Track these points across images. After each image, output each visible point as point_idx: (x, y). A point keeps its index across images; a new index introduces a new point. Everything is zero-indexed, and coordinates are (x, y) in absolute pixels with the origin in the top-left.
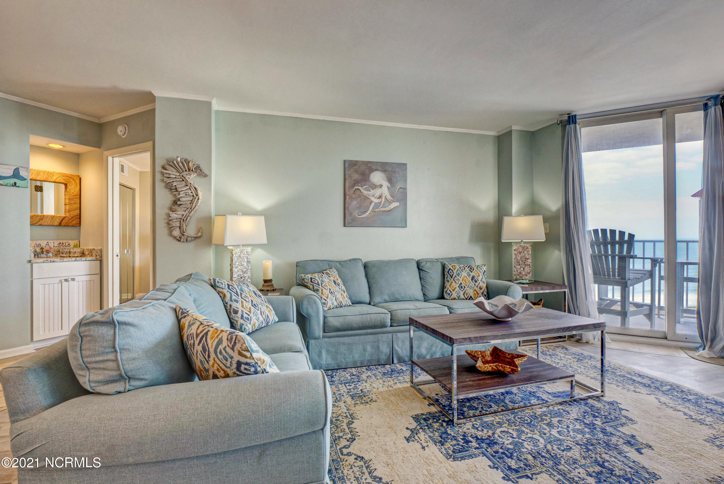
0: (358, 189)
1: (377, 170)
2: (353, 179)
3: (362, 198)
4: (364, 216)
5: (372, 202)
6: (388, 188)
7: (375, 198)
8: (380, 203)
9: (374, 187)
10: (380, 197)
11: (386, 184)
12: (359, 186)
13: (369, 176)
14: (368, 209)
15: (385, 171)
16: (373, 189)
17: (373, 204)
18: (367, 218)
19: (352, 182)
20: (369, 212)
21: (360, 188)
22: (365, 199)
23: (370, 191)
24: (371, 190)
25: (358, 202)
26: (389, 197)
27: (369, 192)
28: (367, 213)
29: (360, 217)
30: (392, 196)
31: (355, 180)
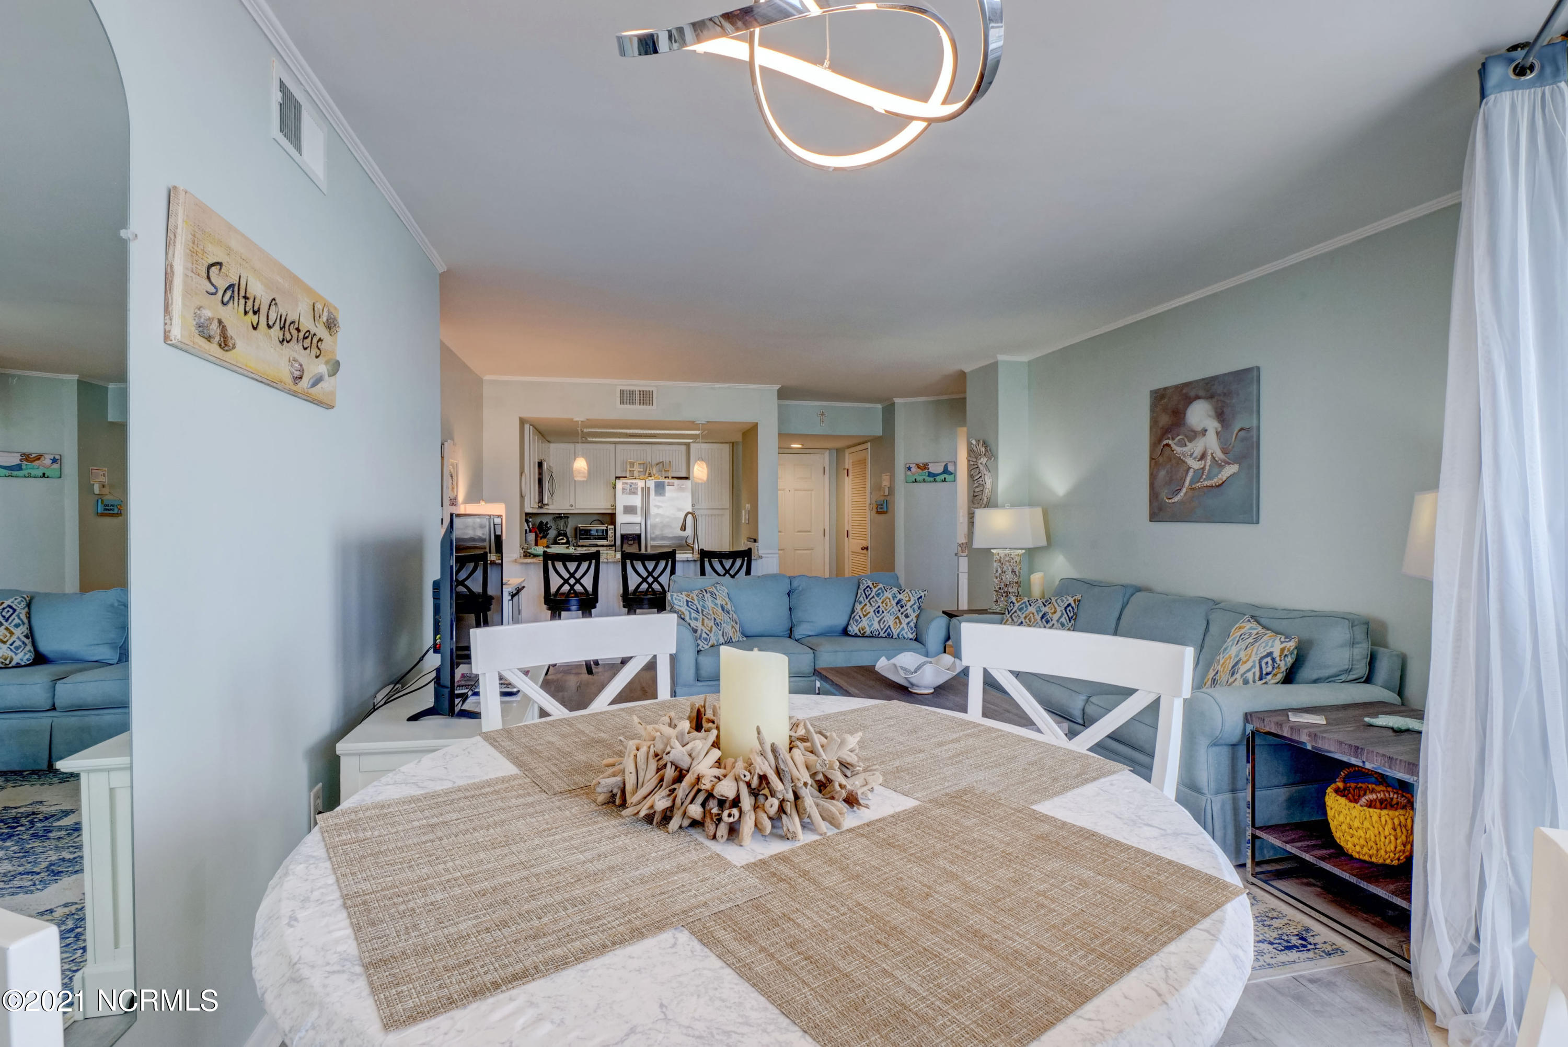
0: (1168, 445)
1: (1198, 397)
2: (1161, 425)
3: (1174, 461)
4: (1176, 499)
5: (1189, 468)
6: (1217, 433)
7: (1195, 459)
8: (1203, 468)
9: (1194, 435)
10: (1203, 457)
11: (1212, 425)
12: (1168, 439)
13: (1185, 414)
14: (1182, 486)
15: (1210, 397)
16: (1190, 441)
17: (1191, 473)
18: (1181, 502)
19: (1159, 432)
20: (1184, 490)
21: (1170, 442)
22: (1178, 464)
23: (1186, 445)
24: (1187, 443)
25: (1167, 472)
26: (1219, 455)
27: (1184, 449)
28: (1182, 494)
29: (1170, 501)
30: (1225, 452)
31: (1162, 428)
